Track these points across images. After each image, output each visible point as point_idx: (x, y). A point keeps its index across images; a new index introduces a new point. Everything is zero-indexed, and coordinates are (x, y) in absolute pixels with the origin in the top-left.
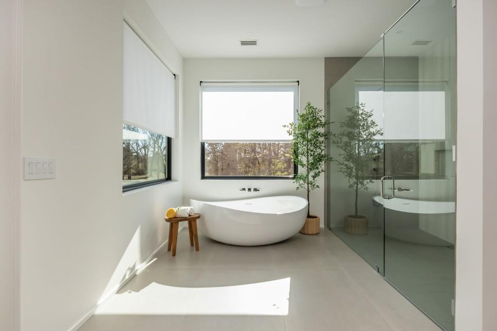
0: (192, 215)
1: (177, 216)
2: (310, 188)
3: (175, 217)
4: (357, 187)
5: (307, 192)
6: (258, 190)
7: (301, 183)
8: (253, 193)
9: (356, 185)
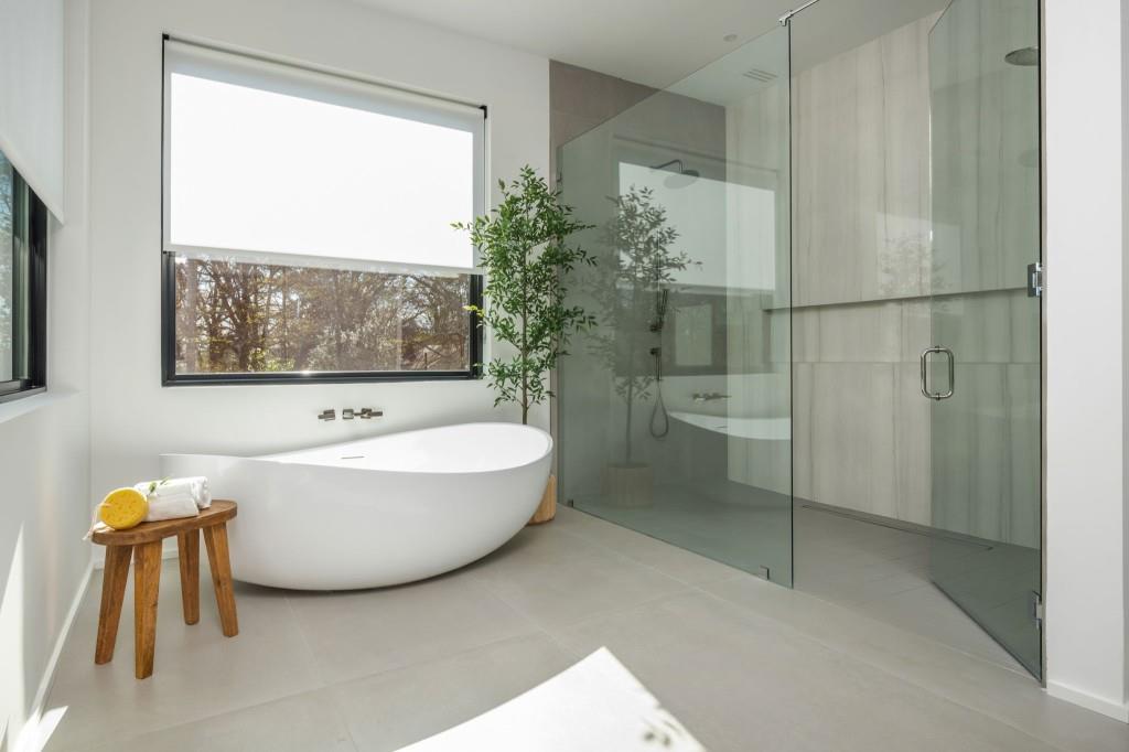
0: (207, 505)
1: (151, 518)
2: (530, 399)
3: (143, 523)
4: (630, 390)
5: (521, 409)
6: (380, 414)
7: (505, 387)
8: (361, 424)
9: (627, 388)
